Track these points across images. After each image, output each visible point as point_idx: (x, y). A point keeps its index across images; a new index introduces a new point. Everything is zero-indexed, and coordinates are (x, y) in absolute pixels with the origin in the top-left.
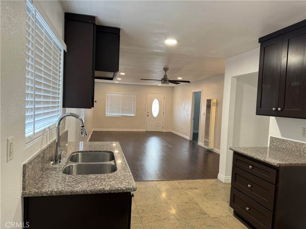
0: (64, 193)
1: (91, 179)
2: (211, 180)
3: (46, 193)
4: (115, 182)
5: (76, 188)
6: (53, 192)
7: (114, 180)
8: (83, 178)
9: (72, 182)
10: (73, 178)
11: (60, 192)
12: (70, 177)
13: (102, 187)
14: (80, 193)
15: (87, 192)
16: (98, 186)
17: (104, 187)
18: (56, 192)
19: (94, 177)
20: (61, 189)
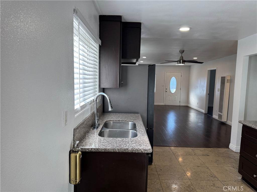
0: (100, 150)
1: (119, 141)
2: (223, 149)
3: (88, 149)
4: (136, 145)
5: (108, 147)
6: (93, 149)
7: (135, 143)
8: (113, 140)
9: (106, 143)
10: (106, 140)
11: (97, 149)
12: (104, 139)
13: (126, 148)
14: (111, 151)
15: (116, 151)
16: (123, 147)
17: (128, 148)
18: (94, 149)
19: (121, 140)
20: (98, 147)
